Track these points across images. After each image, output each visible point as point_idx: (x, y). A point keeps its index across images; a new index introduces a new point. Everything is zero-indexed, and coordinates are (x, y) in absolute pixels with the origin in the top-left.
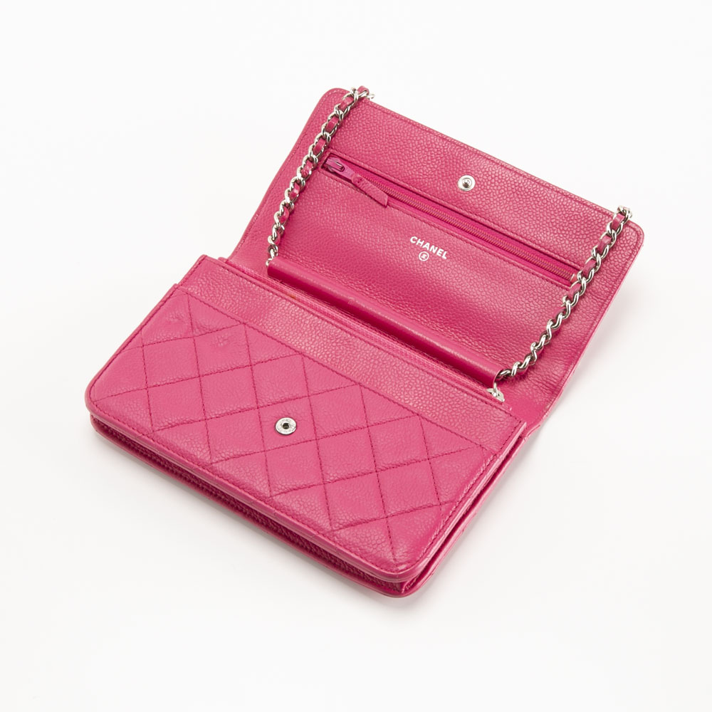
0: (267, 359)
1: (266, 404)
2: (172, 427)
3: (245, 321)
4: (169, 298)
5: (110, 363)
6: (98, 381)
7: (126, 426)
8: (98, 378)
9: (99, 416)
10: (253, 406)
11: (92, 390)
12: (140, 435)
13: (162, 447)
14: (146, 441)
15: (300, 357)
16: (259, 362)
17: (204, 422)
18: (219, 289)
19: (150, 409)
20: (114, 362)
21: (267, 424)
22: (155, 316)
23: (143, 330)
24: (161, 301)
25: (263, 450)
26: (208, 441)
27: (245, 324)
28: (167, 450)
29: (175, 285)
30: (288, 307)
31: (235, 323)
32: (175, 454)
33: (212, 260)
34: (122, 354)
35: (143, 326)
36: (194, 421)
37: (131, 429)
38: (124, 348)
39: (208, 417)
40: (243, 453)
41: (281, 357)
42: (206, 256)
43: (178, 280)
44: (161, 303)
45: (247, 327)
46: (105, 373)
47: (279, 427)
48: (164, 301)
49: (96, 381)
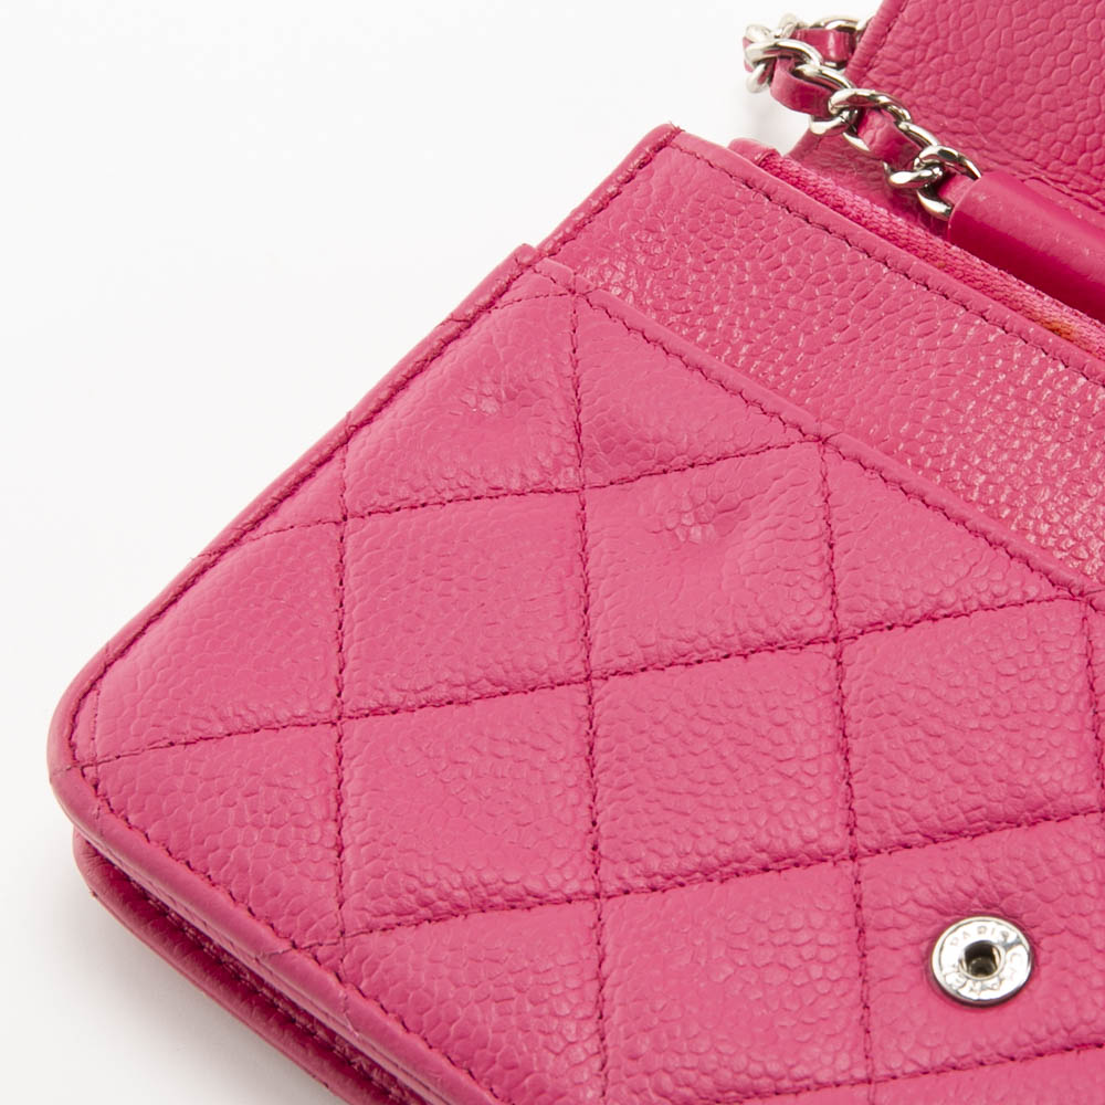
0: (918, 612)
1: (894, 834)
2: (437, 918)
3: (827, 429)
4: (490, 305)
5: (185, 588)
6: (120, 667)
7: (221, 898)
8: (122, 653)
9: (102, 835)
10: (831, 842)
11: (83, 716)
12: (283, 946)
13: (378, 1013)
14: (304, 979)
15: (1069, 613)
16: (876, 626)
17: (589, 906)
18: (722, 281)
19: (338, 821)
20: (204, 583)
21: (895, 938)
22: (417, 386)
23: (354, 445)
24: (452, 319)
25: (860, 1073)
26: (600, 1003)
27: (822, 440)
28: (398, 1030)
29: (525, 249)
30: (1038, 373)
31: (776, 433)
32: (435, 1057)
33: (700, 153)
34: (248, 548)
35: (359, 427)
36: (542, 900)
37: (243, 914)
38: (257, 523)
39: (611, 886)
40: (764, 1082)
41: (983, 607)
42: (677, 131)
43: (537, 233)
44: (452, 329)
45: (831, 456)
46: (154, 632)
47: (948, 962)
48: (462, 323)
49: (108, 666)
